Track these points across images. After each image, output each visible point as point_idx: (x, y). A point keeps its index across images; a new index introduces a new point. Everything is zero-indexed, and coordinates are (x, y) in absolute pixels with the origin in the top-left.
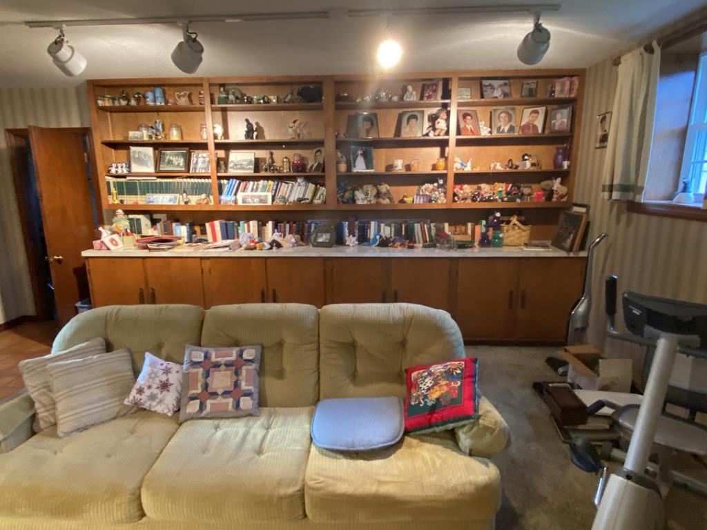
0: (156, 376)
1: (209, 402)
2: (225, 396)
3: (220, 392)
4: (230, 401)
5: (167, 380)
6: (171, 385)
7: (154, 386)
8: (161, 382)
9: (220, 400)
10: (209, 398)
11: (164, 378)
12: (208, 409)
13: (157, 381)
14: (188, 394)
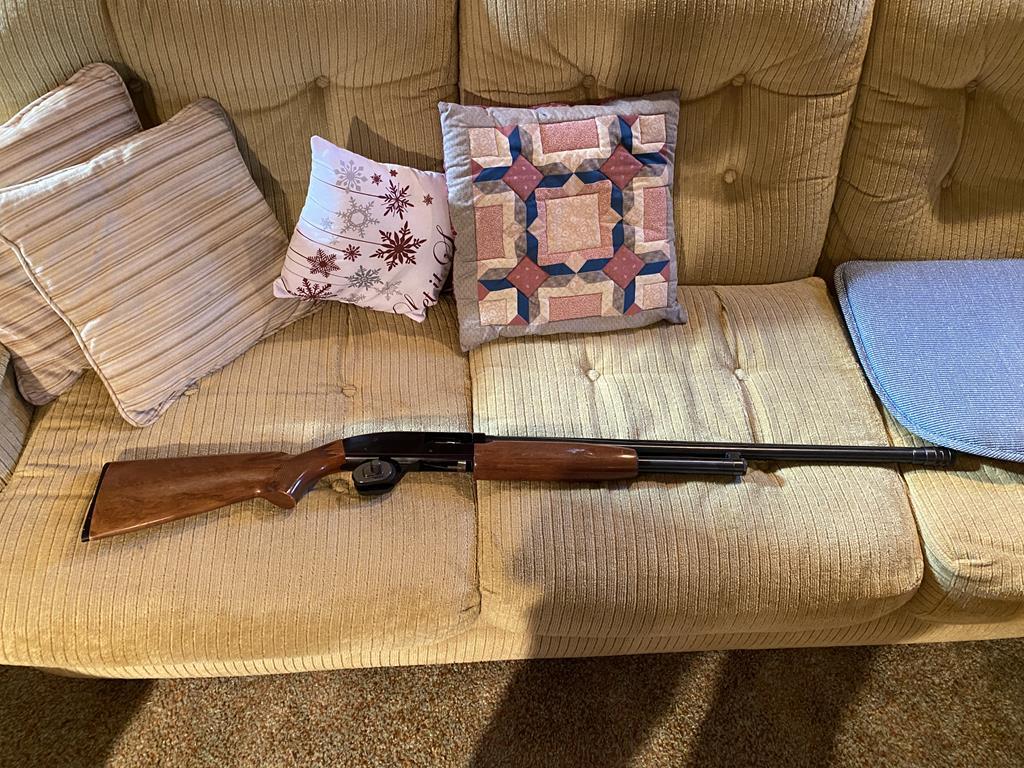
0: (368, 220)
1: (545, 294)
2: (592, 274)
3: (575, 263)
4: (607, 288)
5: (405, 230)
6: (418, 243)
7: (366, 250)
8: (385, 235)
9: (577, 285)
10: (544, 282)
11: (393, 224)
12: (545, 313)
13: (372, 233)
14: (476, 270)
